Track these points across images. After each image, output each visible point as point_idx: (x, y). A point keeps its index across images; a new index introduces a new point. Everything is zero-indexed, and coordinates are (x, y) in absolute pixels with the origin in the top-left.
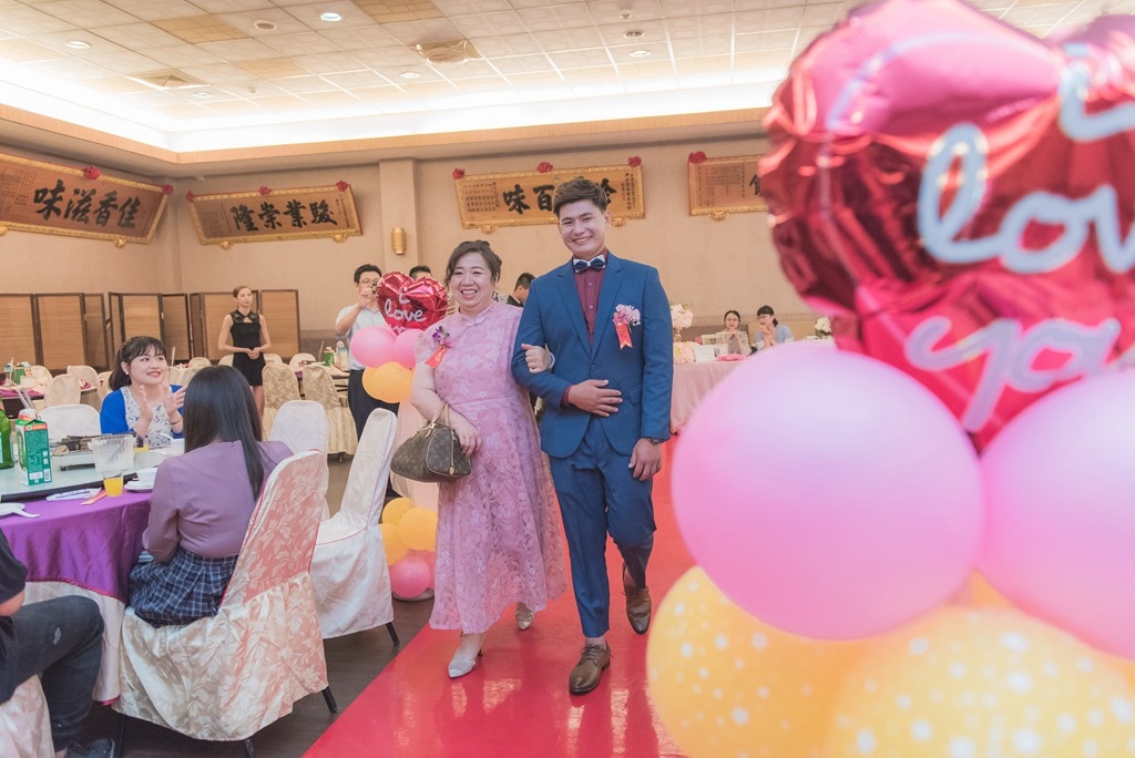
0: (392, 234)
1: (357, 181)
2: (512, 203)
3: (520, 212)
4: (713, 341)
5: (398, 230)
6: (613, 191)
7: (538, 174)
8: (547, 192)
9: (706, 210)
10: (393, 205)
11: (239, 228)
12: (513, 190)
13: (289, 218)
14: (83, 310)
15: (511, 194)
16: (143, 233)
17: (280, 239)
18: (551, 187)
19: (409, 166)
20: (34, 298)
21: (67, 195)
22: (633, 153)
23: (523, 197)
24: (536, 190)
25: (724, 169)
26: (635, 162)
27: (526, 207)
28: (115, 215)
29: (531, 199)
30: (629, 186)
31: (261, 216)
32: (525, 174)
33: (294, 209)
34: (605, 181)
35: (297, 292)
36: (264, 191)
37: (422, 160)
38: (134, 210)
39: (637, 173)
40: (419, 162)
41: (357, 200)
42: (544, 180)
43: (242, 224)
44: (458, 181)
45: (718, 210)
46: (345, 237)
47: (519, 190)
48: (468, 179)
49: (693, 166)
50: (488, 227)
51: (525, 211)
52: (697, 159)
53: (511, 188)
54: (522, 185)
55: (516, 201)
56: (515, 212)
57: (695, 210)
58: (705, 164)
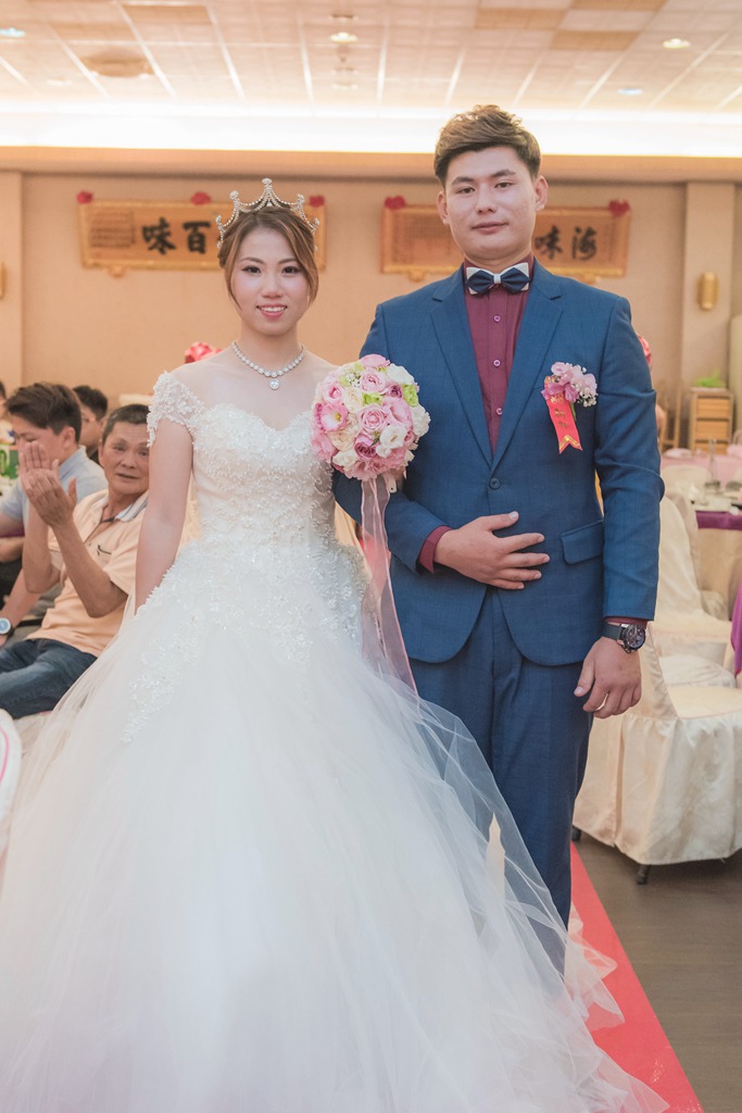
2: (153, 241)
3: (162, 251)
7: (192, 206)
8: (202, 230)
9: (402, 268)
12: (156, 222)
15: (152, 229)
18: (207, 225)
22: (315, 190)
23: (168, 234)
24: (187, 226)
26: (317, 201)
27: (171, 247)
29: (179, 236)
32: (174, 206)
37: (32, 174)
39: (319, 216)
40: (27, 175)
42: (199, 213)
44: (83, 207)
45: (417, 269)
47: (163, 224)
48: (97, 204)
49: (388, 212)
50: (118, 269)
51: (169, 252)
52: (395, 203)
53: (154, 221)
54: (169, 219)
55: (159, 238)
56: (156, 252)
57: (388, 268)
58: (403, 211)
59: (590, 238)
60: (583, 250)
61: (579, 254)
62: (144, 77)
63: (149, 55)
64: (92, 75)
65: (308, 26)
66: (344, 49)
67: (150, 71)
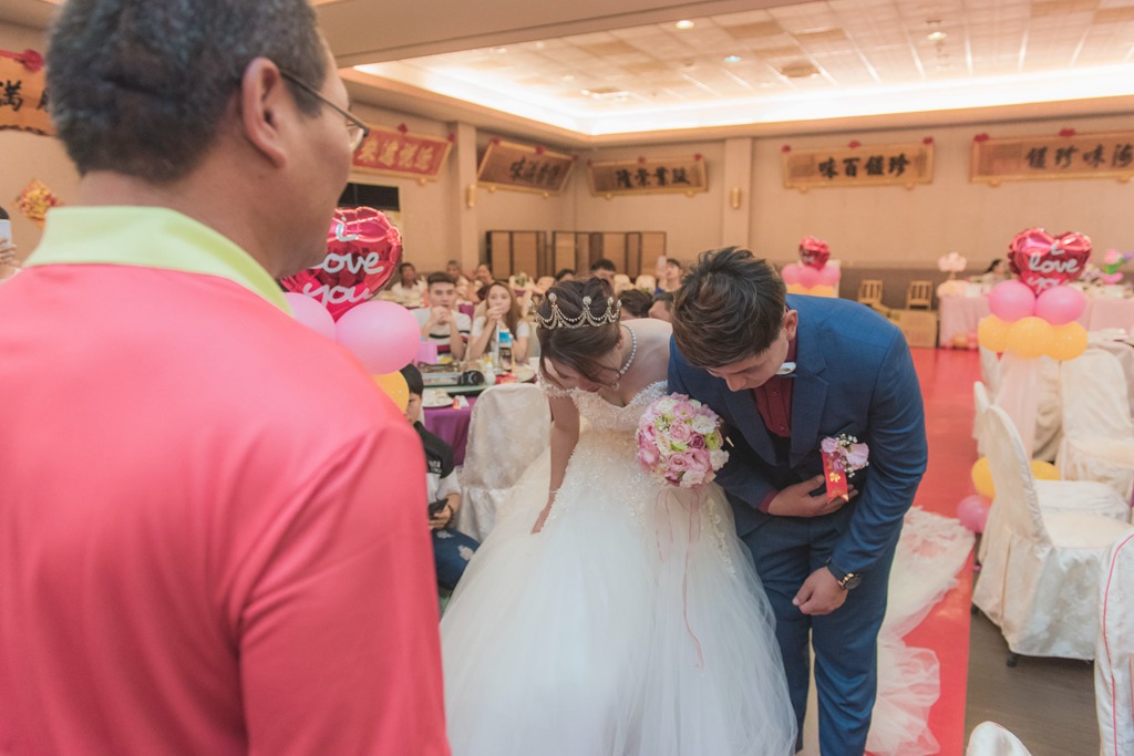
0: (732, 194)
1: (708, 152)
2: (825, 171)
3: (831, 177)
4: (979, 282)
5: (736, 190)
6: (907, 162)
7: (849, 149)
8: (854, 163)
9: (984, 179)
10: (733, 172)
11: (619, 184)
12: (827, 160)
13: (656, 180)
14: (538, 241)
15: (825, 164)
16: (557, 189)
17: (648, 194)
18: (857, 160)
19: (748, 143)
20: (511, 233)
21: (526, 166)
22: (928, 134)
23: (834, 166)
24: (846, 161)
25: (1004, 147)
26: (928, 141)
27: (836, 174)
28: (546, 176)
29: (840, 167)
30: (921, 159)
31: (637, 177)
32: (838, 150)
33: (661, 173)
34: (902, 156)
35: (664, 234)
36: (641, 160)
37: (757, 139)
38: (556, 174)
39: (929, 150)
40: (755, 139)
41: (707, 166)
42: (853, 153)
43: (623, 184)
44: (785, 154)
45: (994, 179)
46: (695, 193)
47: (831, 161)
48: (793, 153)
49: (977, 145)
50: (804, 188)
51: (835, 178)
52: (981, 138)
53: (824, 159)
54: (835, 158)
55: (828, 169)
56: (827, 178)
57: (976, 179)
58: (988, 143)
59: (1129, 151)
60: (1122, 159)
61: (1119, 162)
62: (814, 76)
63: (815, 62)
64: (784, 78)
65: (912, 32)
66: (940, 44)
67: (818, 72)
